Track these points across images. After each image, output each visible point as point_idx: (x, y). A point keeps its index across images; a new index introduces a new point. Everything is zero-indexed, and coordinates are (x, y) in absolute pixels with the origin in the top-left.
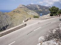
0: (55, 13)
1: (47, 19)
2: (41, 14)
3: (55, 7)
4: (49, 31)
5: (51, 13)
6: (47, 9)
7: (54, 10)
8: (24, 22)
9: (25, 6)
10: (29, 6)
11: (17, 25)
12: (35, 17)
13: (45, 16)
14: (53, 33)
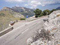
0: (39, 14)
1: (33, 20)
2: (27, 16)
3: (38, 9)
4: (36, 32)
5: (36, 15)
6: (32, 11)
7: (38, 12)
8: (10, 25)
9: (10, 8)
10: (15, 9)
11: (2, 30)
12: (22, 19)
13: (31, 17)
14: (39, 33)
